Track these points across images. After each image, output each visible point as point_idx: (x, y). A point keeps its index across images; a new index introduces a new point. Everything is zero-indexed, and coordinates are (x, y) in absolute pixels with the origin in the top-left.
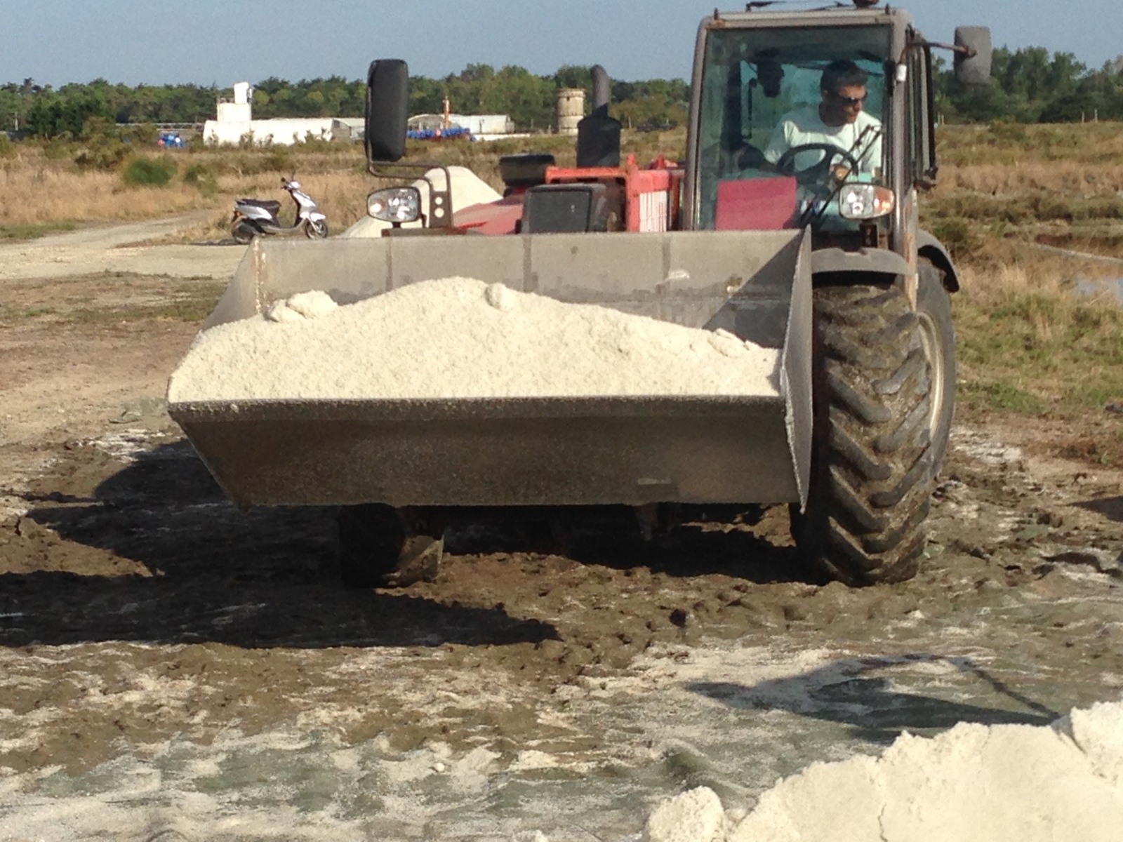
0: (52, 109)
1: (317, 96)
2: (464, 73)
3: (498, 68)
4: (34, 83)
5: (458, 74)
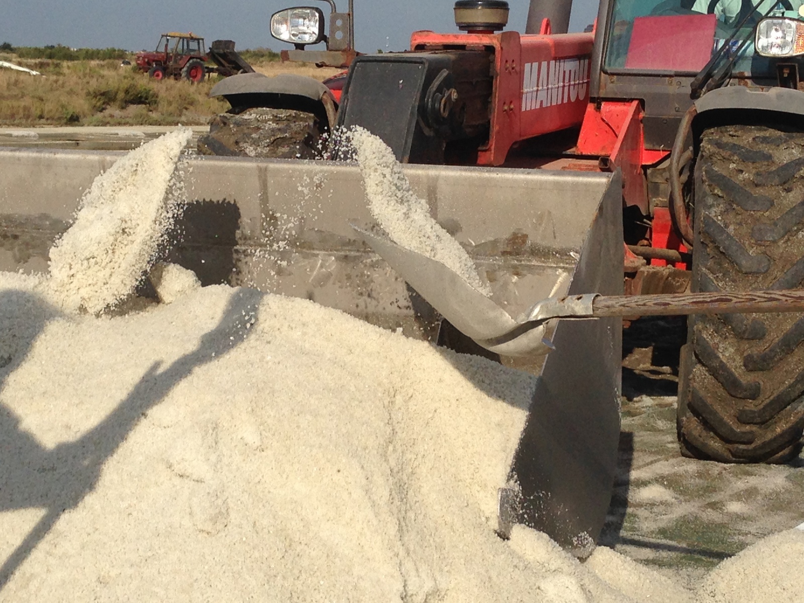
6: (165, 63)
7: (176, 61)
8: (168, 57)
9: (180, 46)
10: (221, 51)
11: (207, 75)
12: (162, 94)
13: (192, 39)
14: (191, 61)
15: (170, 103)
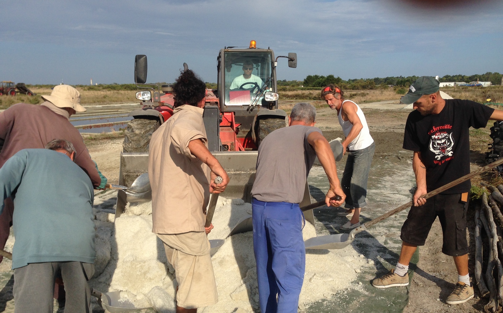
2: (486, 74)
3: (493, 73)
5: (485, 74)
6: (3, 90)
7: (6, 90)
8: (3, 89)
9: (7, 85)
10: (20, 86)
11: (16, 93)
12: (3, 100)
13: (11, 83)
14: (11, 90)
15: (6, 103)
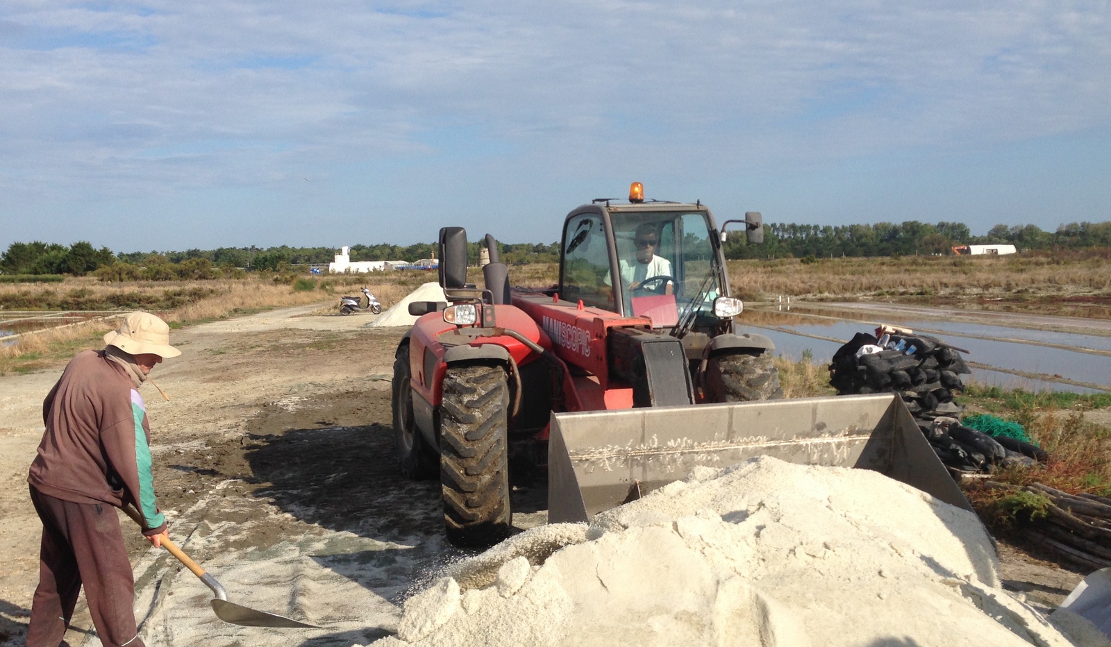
0: (264, 258)
1: (378, 252)
4: (256, 247)
